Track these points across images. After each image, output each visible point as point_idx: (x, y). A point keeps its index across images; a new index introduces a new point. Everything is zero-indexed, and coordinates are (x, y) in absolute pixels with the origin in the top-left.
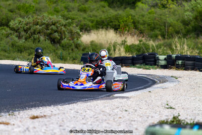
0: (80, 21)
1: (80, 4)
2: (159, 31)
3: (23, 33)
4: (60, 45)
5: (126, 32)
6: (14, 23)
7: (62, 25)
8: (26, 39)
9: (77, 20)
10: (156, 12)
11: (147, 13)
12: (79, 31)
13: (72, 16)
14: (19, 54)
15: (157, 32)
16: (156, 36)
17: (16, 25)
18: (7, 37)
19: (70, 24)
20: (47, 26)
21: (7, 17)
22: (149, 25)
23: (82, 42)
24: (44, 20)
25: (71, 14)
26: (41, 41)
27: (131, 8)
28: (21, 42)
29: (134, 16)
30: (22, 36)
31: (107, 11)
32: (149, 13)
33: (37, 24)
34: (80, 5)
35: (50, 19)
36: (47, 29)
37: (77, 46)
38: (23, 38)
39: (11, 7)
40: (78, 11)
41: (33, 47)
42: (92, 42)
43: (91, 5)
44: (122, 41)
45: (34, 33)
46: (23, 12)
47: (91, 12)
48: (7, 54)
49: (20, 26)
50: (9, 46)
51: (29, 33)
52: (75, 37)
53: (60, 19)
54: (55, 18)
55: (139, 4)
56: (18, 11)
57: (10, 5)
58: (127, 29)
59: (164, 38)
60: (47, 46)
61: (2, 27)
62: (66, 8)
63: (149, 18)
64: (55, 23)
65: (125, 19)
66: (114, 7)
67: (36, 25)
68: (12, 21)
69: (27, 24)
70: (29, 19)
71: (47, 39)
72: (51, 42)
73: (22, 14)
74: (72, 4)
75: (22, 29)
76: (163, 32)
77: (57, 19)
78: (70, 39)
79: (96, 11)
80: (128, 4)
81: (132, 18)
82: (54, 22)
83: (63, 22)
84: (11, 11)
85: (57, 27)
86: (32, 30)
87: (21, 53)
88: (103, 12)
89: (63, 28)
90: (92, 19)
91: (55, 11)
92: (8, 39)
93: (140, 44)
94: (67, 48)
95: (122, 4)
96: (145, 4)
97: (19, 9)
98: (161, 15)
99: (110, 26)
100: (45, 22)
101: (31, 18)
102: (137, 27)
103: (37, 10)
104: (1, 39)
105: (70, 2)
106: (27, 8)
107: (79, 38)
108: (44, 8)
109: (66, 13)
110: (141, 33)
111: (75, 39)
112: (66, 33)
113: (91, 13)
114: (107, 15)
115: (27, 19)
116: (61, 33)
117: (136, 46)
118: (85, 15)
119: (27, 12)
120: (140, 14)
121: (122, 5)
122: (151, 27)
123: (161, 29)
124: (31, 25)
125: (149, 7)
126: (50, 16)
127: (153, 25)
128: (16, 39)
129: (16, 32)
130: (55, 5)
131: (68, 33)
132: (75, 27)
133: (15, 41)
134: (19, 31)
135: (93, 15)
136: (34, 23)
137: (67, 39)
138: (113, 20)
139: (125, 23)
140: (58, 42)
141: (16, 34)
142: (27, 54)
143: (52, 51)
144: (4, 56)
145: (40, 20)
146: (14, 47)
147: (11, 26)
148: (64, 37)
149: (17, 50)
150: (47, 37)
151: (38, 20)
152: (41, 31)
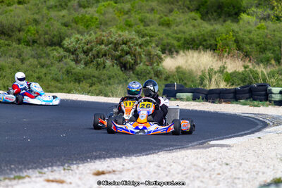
0: (162, 39)
1: (162, 15)
2: (272, 53)
3: (82, 56)
4: (133, 73)
5: (226, 54)
6: (69, 41)
7: (137, 45)
8: (86, 64)
9: (157, 38)
10: (268, 27)
11: (255, 28)
12: (160, 53)
13: (150, 32)
14: (77, 84)
15: (269, 54)
16: (268, 60)
17: (72, 45)
18: (60, 61)
19: (147, 43)
20: (116, 45)
21: (60, 33)
22: (258, 45)
23: (164, 68)
24: (112, 37)
25: (148, 30)
26: (107, 66)
27: (233, 21)
28: (79, 68)
29: (238, 32)
30: (81, 60)
31: (199, 25)
32: (258, 28)
33: (102, 43)
34: (161, 17)
35: (120, 36)
36: (116, 50)
37: (158, 74)
38: (82, 62)
39: (66, 20)
40: (159, 25)
41: (96, 76)
42: (178, 68)
43: (178, 16)
44: (221, 67)
46: (82, 27)
47: (177, 26)
48: (59, 85)
49: (77, 46)
50: (63, 73)
51: (91, 55)
52: (155, 60)
53: (134, 37)
54: (126, 35)
55: (244, 16)
56: (75, 25)
57: (64, 16)
58: (227, 50)
59: (279, 62)
60: (116, 74)
61: (54, 47)
62: (142, 21)
63: (258, 35)
64: (127, 42)
65: (225, 37)
66: (209, 20)
67: (100, 45)
68: (67, 39)
69: (87, 43)
70: (90, 36)
71: (116, 64)
72: (121, 68)
73: (81, 30)
74: (150, 16)
75: (81, 50)
76: (278, 55)
77: (130, 37)
78: (147, 63)
79: (184, 25)
80: (229, 15)
81: (233, 36)
82: (125, 40)
84: (66, 25)
85: (130, 47)
86: (94, 52)
87: (79, 83)
88: (194, 26)
89: (138, 49)
90: (179, 36)
91: (126, 25)
92: (61, 63)
93: (246, 71)
94: (144, 76)
95: (219, 15)
96: (252, 15)
97: (76, 22)
98: (274, 31)
99: (203, 46)
100: (113, 40)
101: (93, 35)
102: (241, 47)
103: (101, 24)
104: (52, 63)
105: (148, 13)
106: (87, 21)
107: (160, 62)
108: (111, 21)
109: (142, 28)
110: (247, 55)
111: (155, 65)
112: (142, 55)
113: (177, 28)
114: (200, 31)
115: (87, 37)
116: (134, 55)
117: (239, 73)
118: (169, 31)
119: (87, 26)
120: (246, 29)
121: (220, 17)
122: (260, 48)
123: (274, 51)
125: (258, 20)
126: (120, 33)
127: (263, 45)
128: (73, 64)
129: (73, 54)
130: (126, 16)
131: (145, 55)
132: (154, 48)
133: (71, 67)
134: (77, 52)
135: (180, 31)
136: (97, 41)
137: (144, 64)
138: (207, 38)
139: (224, 41)
140: (130, 68)
141: (72, 57)
142: (88, 85)
143: (122, 80)
144: (56, 87)
145: (105, 38)
146: (70, 74)
147: (65, 46)
148: (139, 62)
149: (73, 79)
150: (115, 62)
151: (103, 38)
152: (108, 53)
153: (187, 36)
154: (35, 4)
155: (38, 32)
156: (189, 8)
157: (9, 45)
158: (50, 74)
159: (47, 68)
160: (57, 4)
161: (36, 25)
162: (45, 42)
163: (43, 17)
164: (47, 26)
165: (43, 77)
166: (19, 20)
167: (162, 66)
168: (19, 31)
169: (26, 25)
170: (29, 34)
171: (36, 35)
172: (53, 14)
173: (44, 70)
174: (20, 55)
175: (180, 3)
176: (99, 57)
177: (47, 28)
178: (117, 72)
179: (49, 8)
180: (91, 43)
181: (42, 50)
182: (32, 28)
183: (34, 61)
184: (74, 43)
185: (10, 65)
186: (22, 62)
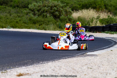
0: (72, 5)
3: (36, 12)
4: (59, 19)
5: (100, 11)
6: (31, 6)
8: (38, 16)
9: (70, 4)
12: (71, 10)
13: (68, 2)
14: (34, 25)
18: (27, 14)
19: (66, 6)
20: (52, 7)
22: (114, 7)
23: (73, 17)
24: (50, 4)
26: (48, 17)
28: (35, 18)
29: (105, 1)
30: (36, 14)
33: (45, 7)
35: (53, 3)
36: (51, 9)
37: (70, 20)
38: (37, 15)
41: (43, 21)
42: (79, 17)
44: (98, 17)
45: (43, 12)
48: (26, 25)
49: (34, 8)
50: (28, 20)
51: (40, 12)
52: (68, 14)
54: (56, 3)
58: (101, 9)
60: (51, 20)
61: (25, 9)
63: (114, 2)
64: (56, 6)
69: (39, 6)
71: (52, 15)
72: (54, 17)
73: (37, 1)
75: (36, 10)
77: (58, 3)
78: (65, 15)
81: (104, 3)
83: (61, 5)
85: (57, 8)
86: (42, 10)
89: (61, 9)
90: (80, 3)
92: (27, 16)
94: (64, 21)
99: (91, 7)
100: (50, 5)
101: (42, 3)
102: (106, 8)
104: (23, 16)
107: (71, 15)
110: (109, 11)
111: (69, 16)
112: (63, 12)
114: (89, 1)
115: (39, 4)
116: (60, 12)
117: (106, 19)
122: (115, 8)
124: (41, 7)
126: (54, 2)
127: (116, 6)
128: (33, 15)
132: (68, 8)
133: (31, 17)
134: (34, 11)
135: (80, 1)
136: (43, 6)
137: (64, 16)
138: (92, 4)
139: (99, 5)
140: (58, 17)
141: (32, 12)
142: (39, 25)
143: (54, 23)
144: (24, 26)
145: (47, 4)
146: (31, 20)
147: (29, 8)
148: (61, 14)
149: (32, 22)
150: (51, 14)
151: (46, 4)
152: (48, 11)
153: (83, 3)
157: (5, 8)
158: (22, 20)
159: (21, 17)
162: (22, 6)
165: (19, 21)
167: (72, 16)
168: (11, 2)
170: (15, 3)
171: (18, 3)
173: (20, 19)
174: (10, 12)
176: (44, 13)
177: (23, 1)
178: (52, 19)
180: (41, 6)
181: (20, 10)
183: (16, 15)
184: (33, 7)
185: (5, 16)
186: (10, 15)
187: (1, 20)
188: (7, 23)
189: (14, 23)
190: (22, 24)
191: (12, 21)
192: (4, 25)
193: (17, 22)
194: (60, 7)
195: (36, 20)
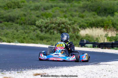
0: (80, 23)
3: (44, 29)
5: (108, 29)
6: (38, 22)
8: (46, 32)
9: (78, 22)
12: (78, 28)
14: (41, 41)
18: (34, 30)
19: (73, 24)
20: (59, 24)
21: (35, 20)
23: (80, 35)
24: (57, 21)
25: (74, 19)
26: (55, 34)
27: (111, 16)
28: (42, 34)
29: (113, 20)
30: (43, 31)
31: (96, 17)
33: (53, 23)
34: (80, 14)
35: (61, 20)
37: (78, 37)
38: (44, 31)
40: (79, 17)
41: (50, 37)
42: (87, 34)
43: (86, 13)
44: (106, 35)
45: (51, 29)
46: (45, 17)
47: (86, 17)
48: (33, 41)
49: (42, 24)
50: (35, 36)
51: (47, 29)
52: (76, 31)
53: (67, 21)
54: (64, 20)
55: (116, 13)
57: (37, 13)
58: (109, 27)
61: (32, 26)
65: (107, 22)
66: (101, 15)
69: (46, 23)
74: (75, 13)
75: (43, 26)
79: (90, 17)
80: (109, 13)
81: (111, 22)
82: (63, 22)
84: (38, 17)
85: (65, 25)
86: (49, 27)
88: (94, 18)
89: (69, 26)
90: (88, 21)
91: (64, 17)
92: (35, 32)
93: (117, 36)
97: (42, 16)
100: (58, 22)
101: (49, 20)
102: (114, 26)
103: (53, 16)
104: (30, 32)
105: (74, 12)
106: (47, 15)
107: (79, 32)
108: (57, 15)
109: (71, 18)
111: (76, 33)
113: (86, 19)
114: (96, 19)
115: (46, 20)
116: (67, 29)
117: (114, 37)
118: (83, 20)
119: (47, 17)
120: (117, 19)
121: (105, 14)
124: (49, 24)
128: (40, 32)
130: (64, 13)
131: (72, 29)
132: (76, 26)
133: (39, 33)
134: (41, 27)
135: (88, 19)
136: (51, 23)
137: (71, 33)
139: (107, 24)
141: (39, 29)
142: (46, 41)
146: (38, 37)
147: (36, 24)
148: (69, 31)
149: (40, 39)
150: (59, 31)
151: (53, 21)
152: (55, 28)
153: (91, 22)
154: (25, 9)
155: (25, 20)
156: (92, 10)
157: (12, 24)
158: (29, 36)
159: (28, 34)
160: (35, 8)
161: (25, 16)
162: (29, 24)
163: (28, 13)
164: (29, 17)
165: (26, 38)
166: (18, 14)
168: (18, 19)
169: (20, 16)
170: (22, 20)
172: (32, 12)
173: (27, 35)
174: (16, 28)
175: (88, 8)
177: (30, 18)
178: (59, 36)
179: (31, 10)
181: (27, 27)
182: (23, 18)
183: (23, 31)
184: (40, 23)
185: (12, 32)
186: (17, 31)
187: (8, 36)
188: (14, 39)
189: (21, 39)
190: (29, 40)
191: (19, 37)
192: (11, 40)
193: (24, 38)
194: (67, 25)
195: (43, 36)
